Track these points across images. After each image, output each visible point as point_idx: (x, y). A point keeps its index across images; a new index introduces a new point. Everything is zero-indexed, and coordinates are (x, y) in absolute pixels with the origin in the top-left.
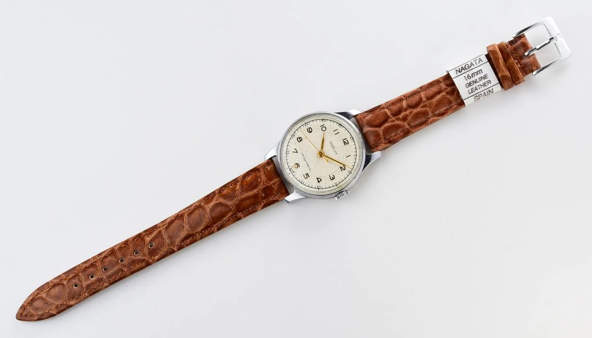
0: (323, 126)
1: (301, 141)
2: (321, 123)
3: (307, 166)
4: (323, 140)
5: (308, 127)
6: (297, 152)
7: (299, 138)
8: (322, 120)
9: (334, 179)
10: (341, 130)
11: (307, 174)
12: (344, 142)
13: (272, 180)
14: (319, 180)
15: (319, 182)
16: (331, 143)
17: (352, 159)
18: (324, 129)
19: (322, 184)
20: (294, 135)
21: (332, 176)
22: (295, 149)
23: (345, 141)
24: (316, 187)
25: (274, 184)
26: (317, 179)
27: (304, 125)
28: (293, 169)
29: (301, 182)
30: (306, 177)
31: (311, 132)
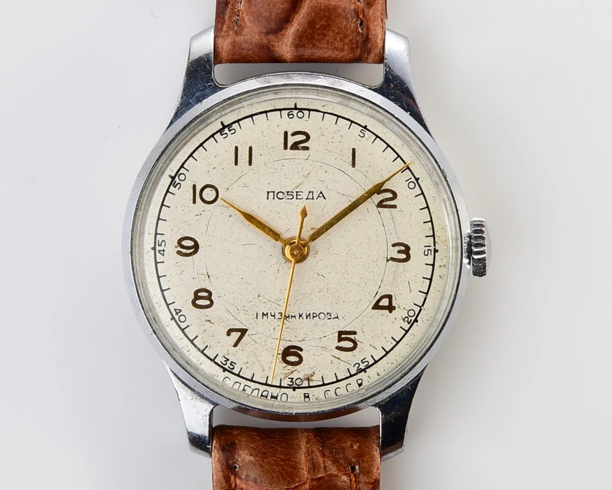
0: (197, 194)
1: (209, 298)
2: (184, 193)
3: (310, 321)
4: (250, 218)
5: (171, 247)
6: (243, 332)
7: (197, 297)
8: (173, 183)
9: (407, 250)
10: (245, 135)
11: (340, 333)
12: (295, 146)
13: (295, 468)
14: (385, 302)
15: (391, 308)
16: (276, 195)
17: (370, 150)
18: (209, 194)
19: (405, 301)
20: (178, 311)
21: (394, 253)
22: (229, 333)
23: (291, 140)
24: (407, 326)
25: (314, 467)
26: (377, 306)
27: (160, 258)
28: (295, 376)
29: (360, 371)
30: (349, 344)
31: (196, 247)
